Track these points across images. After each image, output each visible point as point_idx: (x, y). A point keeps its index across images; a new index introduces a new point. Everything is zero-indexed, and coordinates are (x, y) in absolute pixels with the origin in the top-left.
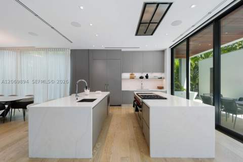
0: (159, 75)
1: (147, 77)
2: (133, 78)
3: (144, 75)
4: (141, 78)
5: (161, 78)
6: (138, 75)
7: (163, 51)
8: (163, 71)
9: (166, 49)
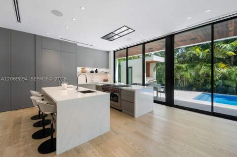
0: (105, 70)
1: (96, 71)
2: (85, 72)
3: (94, 70)
4: (92, 72)
5: (106, 73)
6: (88, 70)
7: (108, 52)
8: (108, 67)
9: (111, 51)
